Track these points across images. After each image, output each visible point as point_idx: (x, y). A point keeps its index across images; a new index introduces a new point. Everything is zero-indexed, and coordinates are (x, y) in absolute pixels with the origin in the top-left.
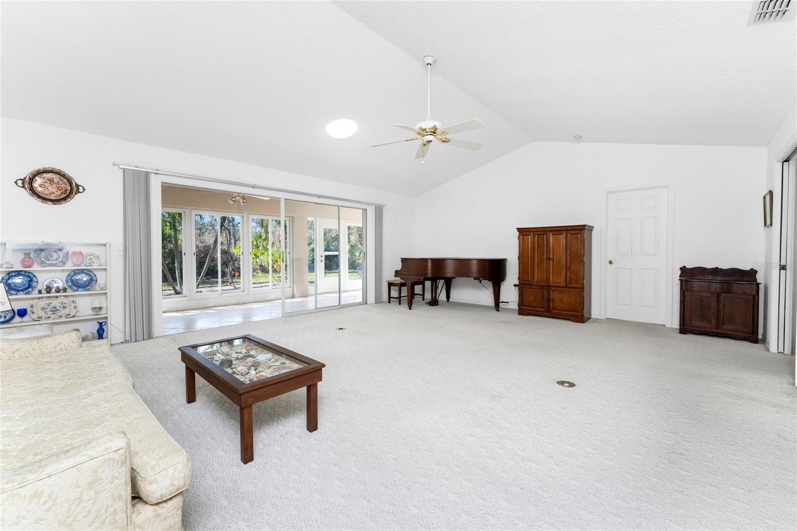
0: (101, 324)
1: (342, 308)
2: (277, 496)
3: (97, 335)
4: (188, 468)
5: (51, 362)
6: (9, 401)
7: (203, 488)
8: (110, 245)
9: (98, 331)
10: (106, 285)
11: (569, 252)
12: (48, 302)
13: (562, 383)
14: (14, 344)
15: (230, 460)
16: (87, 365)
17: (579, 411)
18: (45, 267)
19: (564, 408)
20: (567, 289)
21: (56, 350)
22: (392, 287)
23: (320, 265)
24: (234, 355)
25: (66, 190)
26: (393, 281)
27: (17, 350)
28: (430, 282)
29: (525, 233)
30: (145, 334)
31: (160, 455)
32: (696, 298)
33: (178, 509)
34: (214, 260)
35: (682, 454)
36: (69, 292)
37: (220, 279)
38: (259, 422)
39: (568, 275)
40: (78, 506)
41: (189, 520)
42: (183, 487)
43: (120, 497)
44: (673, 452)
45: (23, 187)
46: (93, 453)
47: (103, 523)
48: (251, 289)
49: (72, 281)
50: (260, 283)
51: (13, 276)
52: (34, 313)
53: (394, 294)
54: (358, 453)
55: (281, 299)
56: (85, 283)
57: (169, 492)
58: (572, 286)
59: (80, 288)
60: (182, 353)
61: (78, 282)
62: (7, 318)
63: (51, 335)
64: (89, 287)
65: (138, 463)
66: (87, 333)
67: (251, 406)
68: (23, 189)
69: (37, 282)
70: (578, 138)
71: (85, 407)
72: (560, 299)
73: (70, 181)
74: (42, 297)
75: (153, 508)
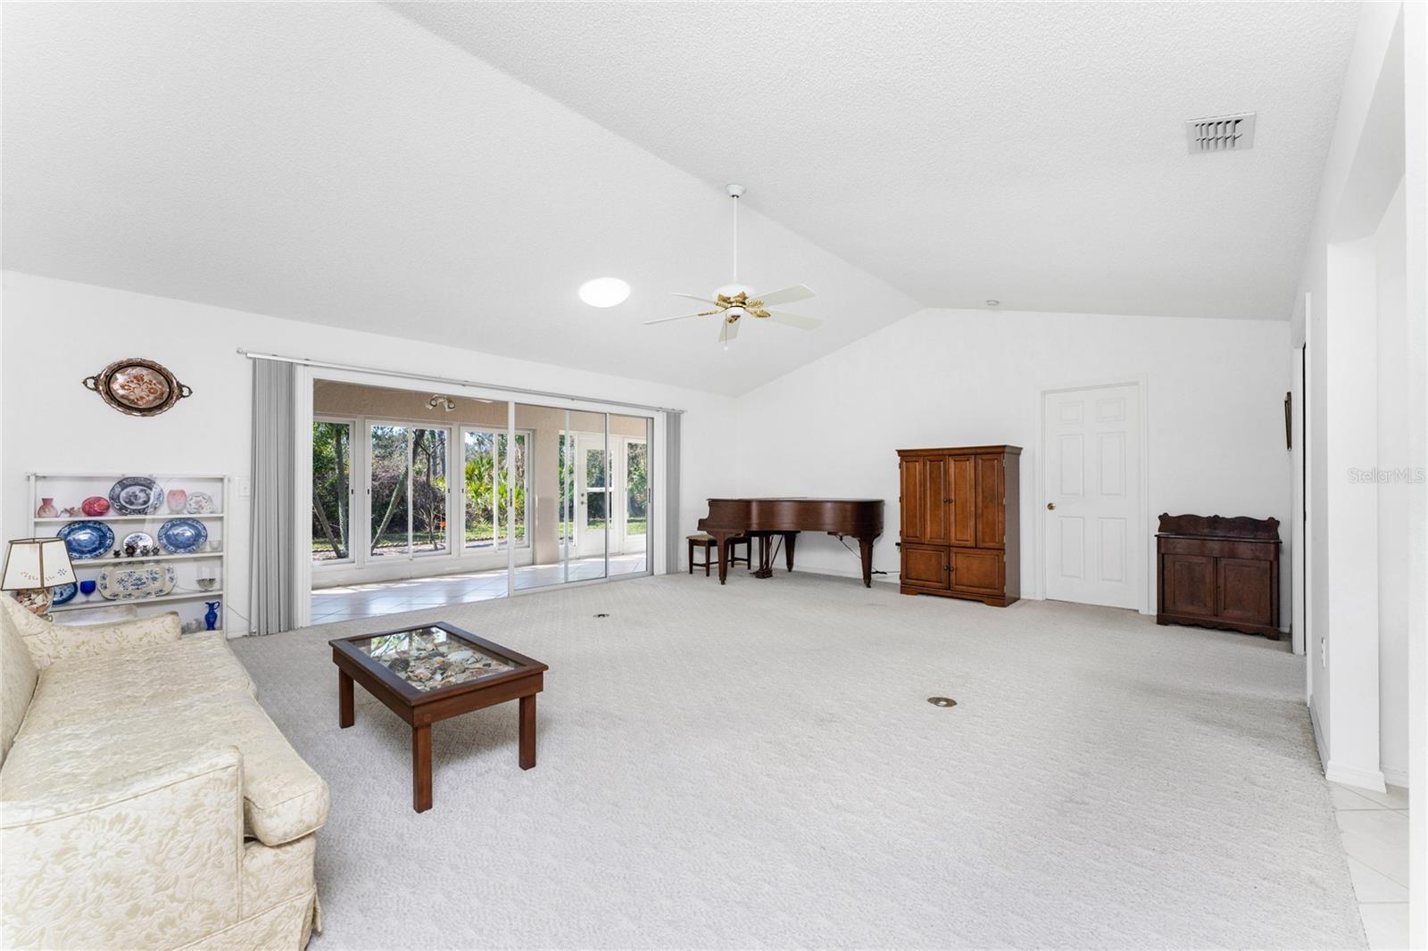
0: (211, 606)
1: (610, 581)
2: (459, 856)
3: (204, 624)
4: (324, 800)
5: (135, 662)
6: (74, 714)
7: (353, 844)
8: (229, 480)
9: (207, 618)
10: (221, 543)
11: (980, 489)
12: (129, 571)
13: (936, 701)
14: (79, 634)
15: (397, 807)
16: (189, 665)
17: (948, 742)
18: (126, 515)
19: (926, 738)
20: (979, 551)
21: (141, 643)
22: (695, 547)
23: (581, 511)
24: (414, 653)
25: (162, 394)
26: (698, 536)
27: (83, 643)
28: (758, 538)
29: (909, 459)
30: (282, 624)
31: (286, 781)
32: (1181, 566)
33: (308, 856)
34: (402, 500)
35: (1084, 803)
36: (163, 555)
37: (410, 533)
38: (449, 755)
39: (980, 527)
40: (172, 838)
41: (328, 885)
42: (316, 825)
43: (228, 831)
44: (1071, 801)
45: (96, 390)
46: (195, 770)
47: (204, 865)
48: (463, 549)
49: (168, 537)
50: (482, 540)
51: (76, 529)
52: (106, 587)
53: (699, 557)
54: (590, 799)
55: (506, 568)
56: (189, 540)
57: (294, 831)
58: (986, 545)
59: (181, 548)
60: (334, 651)
61: (176, 539)
62: (65, 596)
63: (134, 621)
64: (194, 547)
65: (254, 791)
66: (189, 621)
67: (429, 725)
68: (95, 392)
69: (113, 539)
70: (994, 304)
71: (184, 721)
72: (968, 567)
73: (168, 378)
74: (120, 563)
75: (273, 851)
